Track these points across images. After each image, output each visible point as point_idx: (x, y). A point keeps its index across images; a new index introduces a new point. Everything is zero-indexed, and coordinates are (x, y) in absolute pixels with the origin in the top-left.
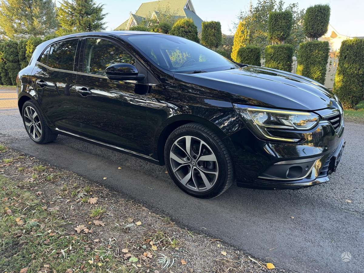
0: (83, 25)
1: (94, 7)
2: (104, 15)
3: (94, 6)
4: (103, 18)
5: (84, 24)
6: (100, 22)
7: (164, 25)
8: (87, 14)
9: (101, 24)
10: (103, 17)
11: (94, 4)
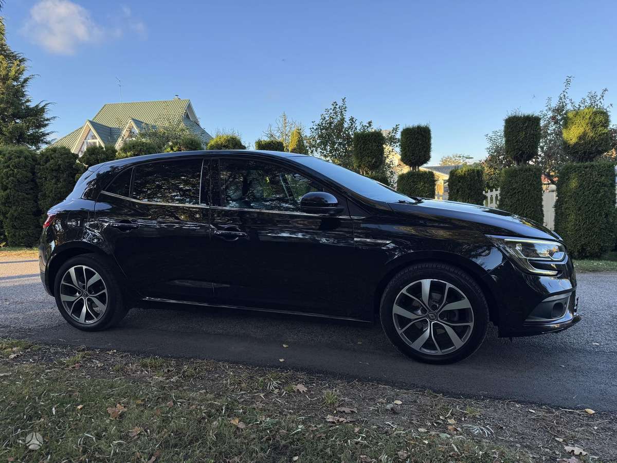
0: (7, 134)
1: (27, 106)
2: (48, 120)
3: (28, 104)
4: (46, 125)
5: (10, 133)
6: (42, 130)
7: (191, 142)
8: (15, 116)
9: (44, 135)
10: (46, 122)
11: (28, 101)
